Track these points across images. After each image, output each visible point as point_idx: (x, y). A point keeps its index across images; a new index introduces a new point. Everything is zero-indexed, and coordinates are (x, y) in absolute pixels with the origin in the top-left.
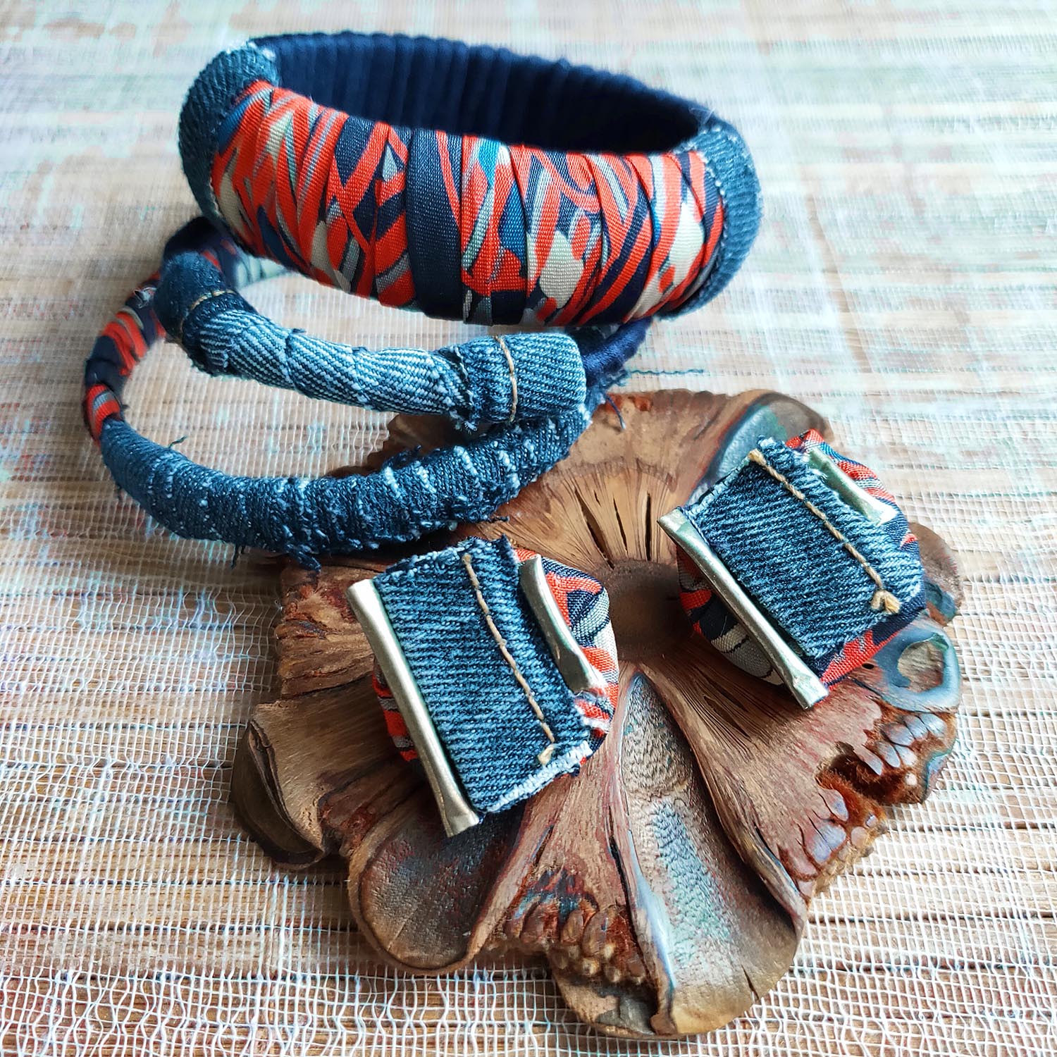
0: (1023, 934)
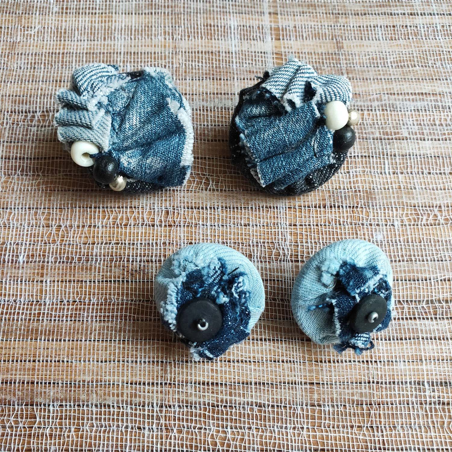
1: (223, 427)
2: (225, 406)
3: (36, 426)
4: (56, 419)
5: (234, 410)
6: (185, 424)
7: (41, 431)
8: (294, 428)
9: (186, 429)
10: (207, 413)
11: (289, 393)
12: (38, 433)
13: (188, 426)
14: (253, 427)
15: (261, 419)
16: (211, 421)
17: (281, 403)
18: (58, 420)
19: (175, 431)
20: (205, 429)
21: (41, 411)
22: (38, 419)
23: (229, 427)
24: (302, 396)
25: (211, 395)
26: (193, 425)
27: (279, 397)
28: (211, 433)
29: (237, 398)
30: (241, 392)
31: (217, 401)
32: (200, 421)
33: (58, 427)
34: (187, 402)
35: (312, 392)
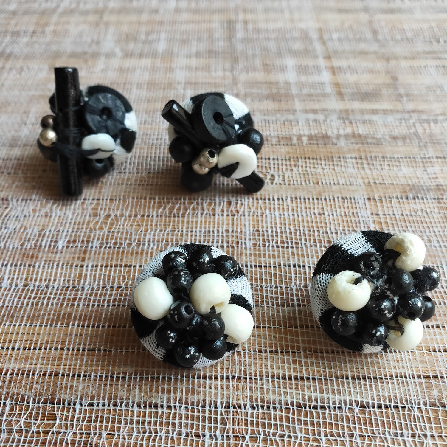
0: (412, 388)
1: (314, 434)
2: (315, 407)
3: (54, 430)
4: (83, 421)
5: (327, 411)
6: (261, 429)
7: (60, 437)
8: (413, 436)
9: (262, 436)
10: (290, 415)
11: (399, 388)
12: (56, 439)
13: (264, 432)
14: (356, 433)
15: (365, 424)
16: (297, 426)
17: (390, 401)
18: (85, 423)
19: (247, 438)
20: (290, 437)
21: (63, 411)
22: (58, 421)
23: (322, 434)
24: (417, 392)
25: (295, 391)
26: (272, 431)
27: (387, 395)
28: (298, 441)
29: (331, 396)
30: (336, 388)
31: (304, 400)
32: (282, 426)
33: (84, 431)
34: (263, 401)
35: (430, 387)
